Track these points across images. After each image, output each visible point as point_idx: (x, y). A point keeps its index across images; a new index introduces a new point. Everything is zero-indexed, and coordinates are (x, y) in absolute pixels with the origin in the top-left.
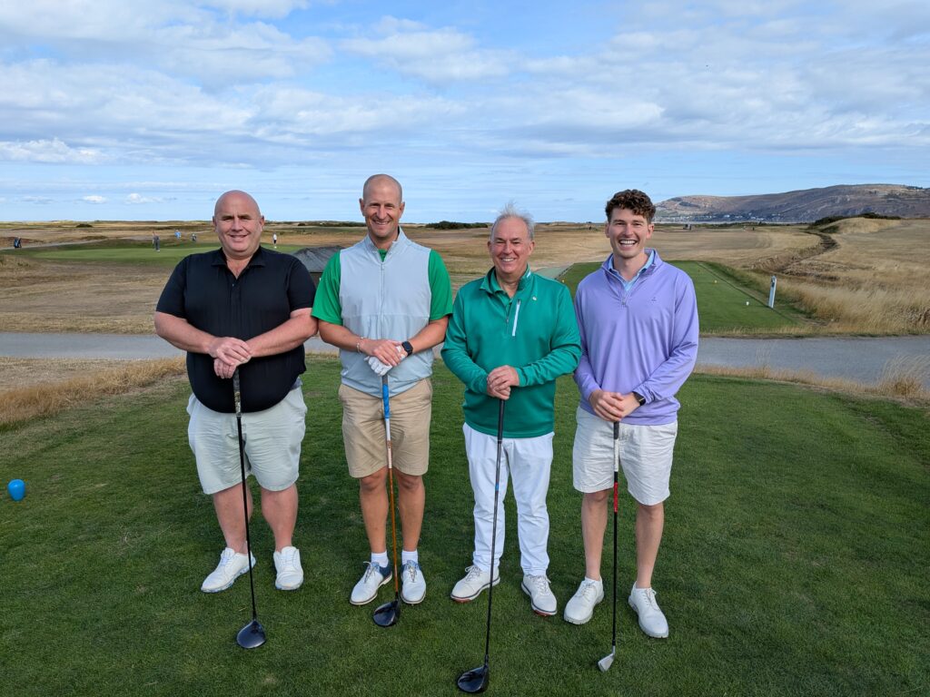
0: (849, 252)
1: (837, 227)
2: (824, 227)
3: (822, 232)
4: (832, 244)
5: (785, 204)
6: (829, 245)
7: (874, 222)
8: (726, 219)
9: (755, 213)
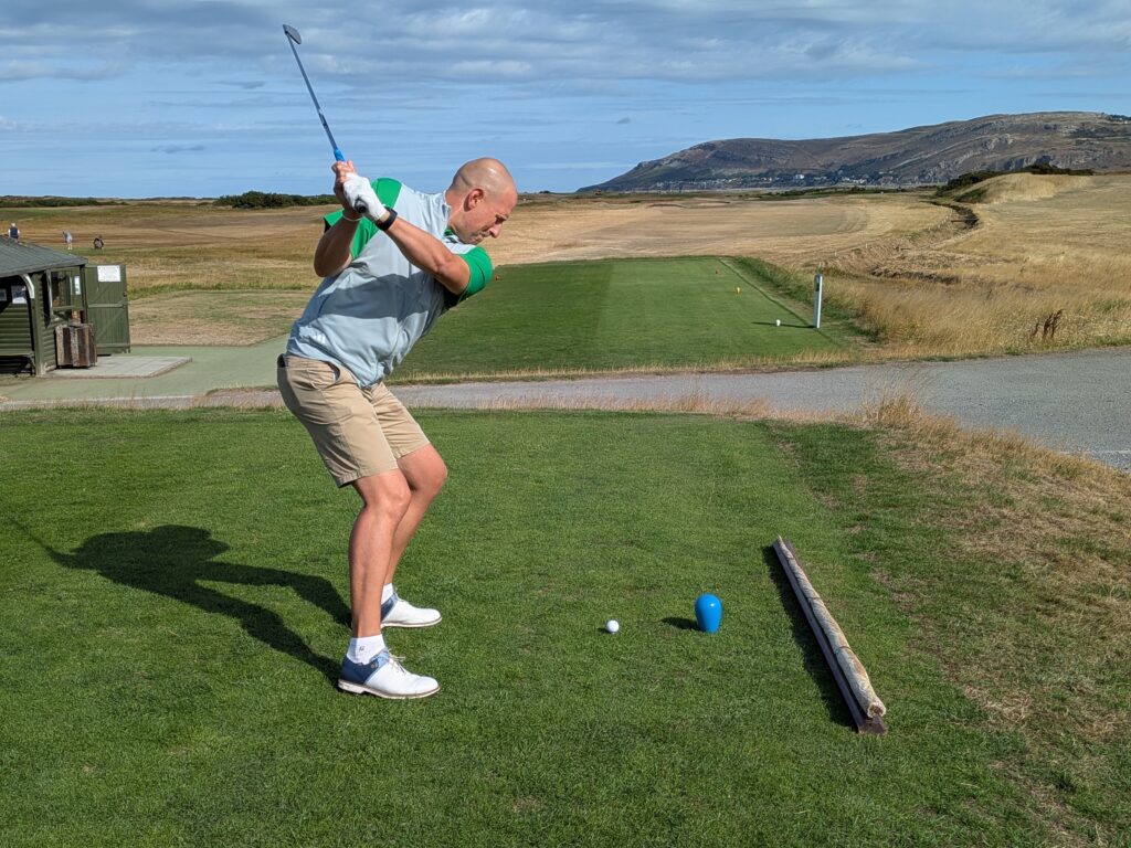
0: (994, 234)
1: (984, 191)
2: (962, 193)
3: (959, 201)
4: (972, 221)
5: (901, 151)
6: (966, 222)
7: (1046, 180)
9: (849, 171)
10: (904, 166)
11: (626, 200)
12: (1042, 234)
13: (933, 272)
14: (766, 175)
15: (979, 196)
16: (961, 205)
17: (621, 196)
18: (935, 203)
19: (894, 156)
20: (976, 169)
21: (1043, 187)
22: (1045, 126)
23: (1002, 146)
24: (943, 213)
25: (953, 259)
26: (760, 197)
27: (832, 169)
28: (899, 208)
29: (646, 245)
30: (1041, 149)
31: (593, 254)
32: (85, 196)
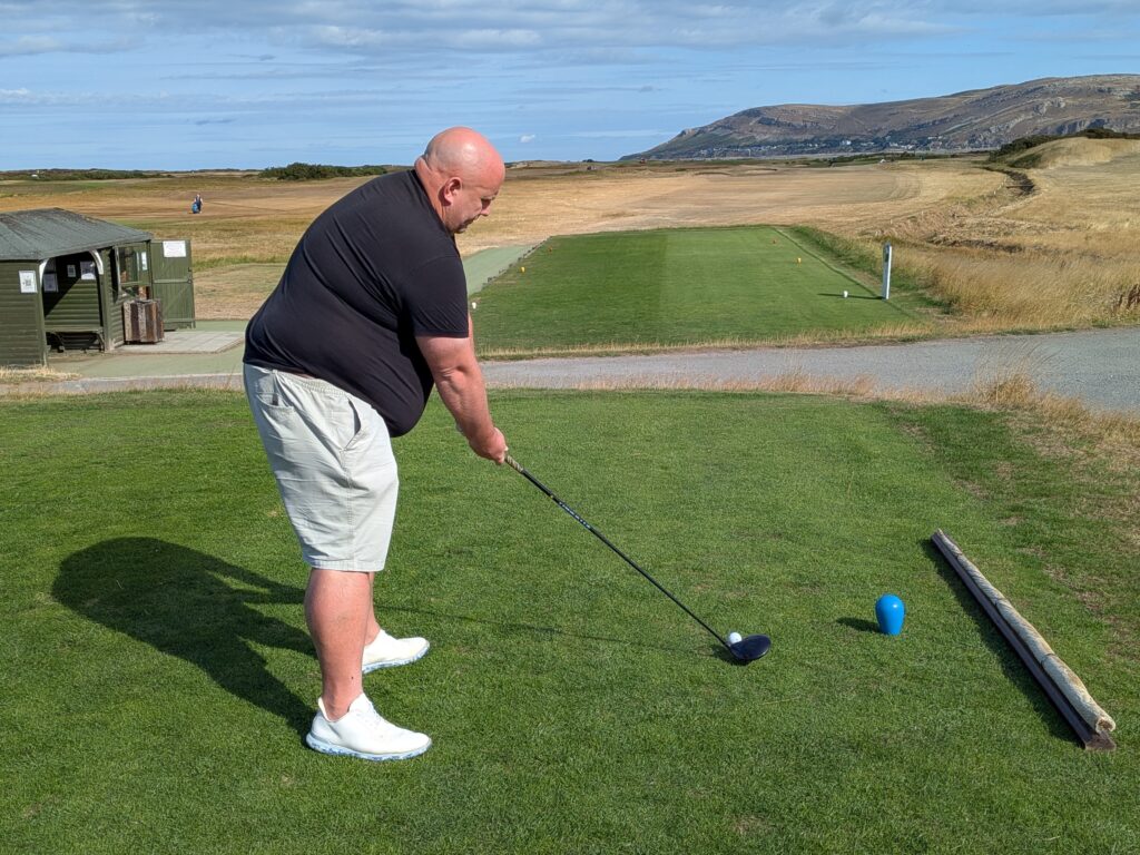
0: (1052, 201)
1: (1039, 156)
2: (1015, 158)
3: (1013, 166)
4: (1028, 188)
5: (951, 116)
6: (1021, 188)
7: (1103, 145)
8: (846, 149)
9: (897, 136)
10: (953, 131)
11: (670, 167)
12: (1102, 200)
13: (994, 240)
14: (812, 141)
15: (1034, 161)
16: (1015, 170)
17: (666, 164)
18: (988, 169)
19: (943, 121)
20: (1028, 134)
21: (1100, 151)
22: (1099, 89)
23: (1055, 110)
24: (996, 180)
25: (1013, 226)
26: (807, 164)
27: (880, 135)
28: (951, 174)
29: (696, 214)
30: (1094, 112)
31: (642, 224)
32: (130, 169)
